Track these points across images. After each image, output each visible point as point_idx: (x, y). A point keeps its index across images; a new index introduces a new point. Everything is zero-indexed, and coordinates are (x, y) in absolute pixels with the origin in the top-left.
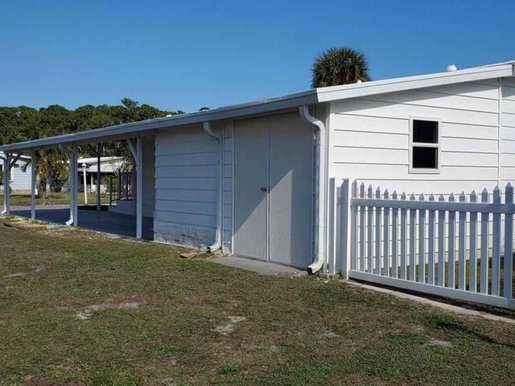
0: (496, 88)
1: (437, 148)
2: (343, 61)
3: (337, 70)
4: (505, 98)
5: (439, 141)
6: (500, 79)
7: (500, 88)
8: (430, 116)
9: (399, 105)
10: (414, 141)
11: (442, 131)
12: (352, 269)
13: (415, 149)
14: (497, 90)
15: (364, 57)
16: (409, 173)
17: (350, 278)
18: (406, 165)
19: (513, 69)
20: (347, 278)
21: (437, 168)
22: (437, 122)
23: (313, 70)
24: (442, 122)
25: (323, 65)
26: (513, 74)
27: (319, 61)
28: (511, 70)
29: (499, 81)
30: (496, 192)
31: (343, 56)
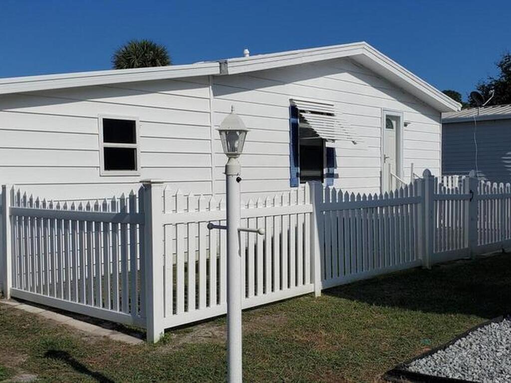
0: (207, 87)
1: (136, 149)
2: (144, 54)
3: (138, 63)
4: (217, 97)
5: (137, 142)
6: (210, 77)
7: (211, 87)
8: (127, 115)
9: (84, 102)
10: (105, 141)
11: (140, 131)
12: (13, 287)
13: (106, 149)
14: (208, 88)
15: (166, 50)
16: (100, 176)
17: (12, 297)
18: (97, 167)
19: (220, 67)
20: (9, 297)
21: (136, 170)
22: (134, 121)
23: (114, 62)
24: (140, 121)
25: (125, 58)
26: (221, 72)
27: (120, 53)
28: (219, 68)
29: (209, 78)
30: (122, 200)
31: (143, 49)
